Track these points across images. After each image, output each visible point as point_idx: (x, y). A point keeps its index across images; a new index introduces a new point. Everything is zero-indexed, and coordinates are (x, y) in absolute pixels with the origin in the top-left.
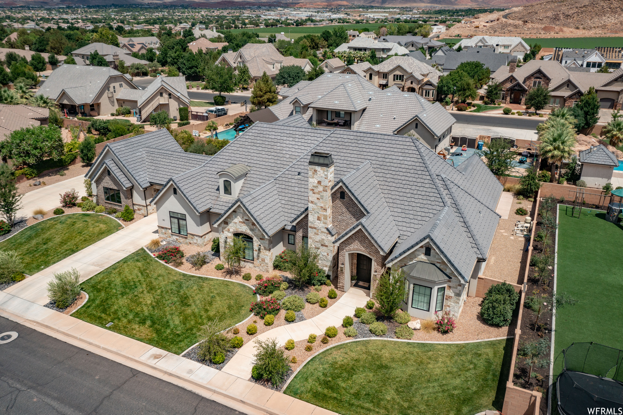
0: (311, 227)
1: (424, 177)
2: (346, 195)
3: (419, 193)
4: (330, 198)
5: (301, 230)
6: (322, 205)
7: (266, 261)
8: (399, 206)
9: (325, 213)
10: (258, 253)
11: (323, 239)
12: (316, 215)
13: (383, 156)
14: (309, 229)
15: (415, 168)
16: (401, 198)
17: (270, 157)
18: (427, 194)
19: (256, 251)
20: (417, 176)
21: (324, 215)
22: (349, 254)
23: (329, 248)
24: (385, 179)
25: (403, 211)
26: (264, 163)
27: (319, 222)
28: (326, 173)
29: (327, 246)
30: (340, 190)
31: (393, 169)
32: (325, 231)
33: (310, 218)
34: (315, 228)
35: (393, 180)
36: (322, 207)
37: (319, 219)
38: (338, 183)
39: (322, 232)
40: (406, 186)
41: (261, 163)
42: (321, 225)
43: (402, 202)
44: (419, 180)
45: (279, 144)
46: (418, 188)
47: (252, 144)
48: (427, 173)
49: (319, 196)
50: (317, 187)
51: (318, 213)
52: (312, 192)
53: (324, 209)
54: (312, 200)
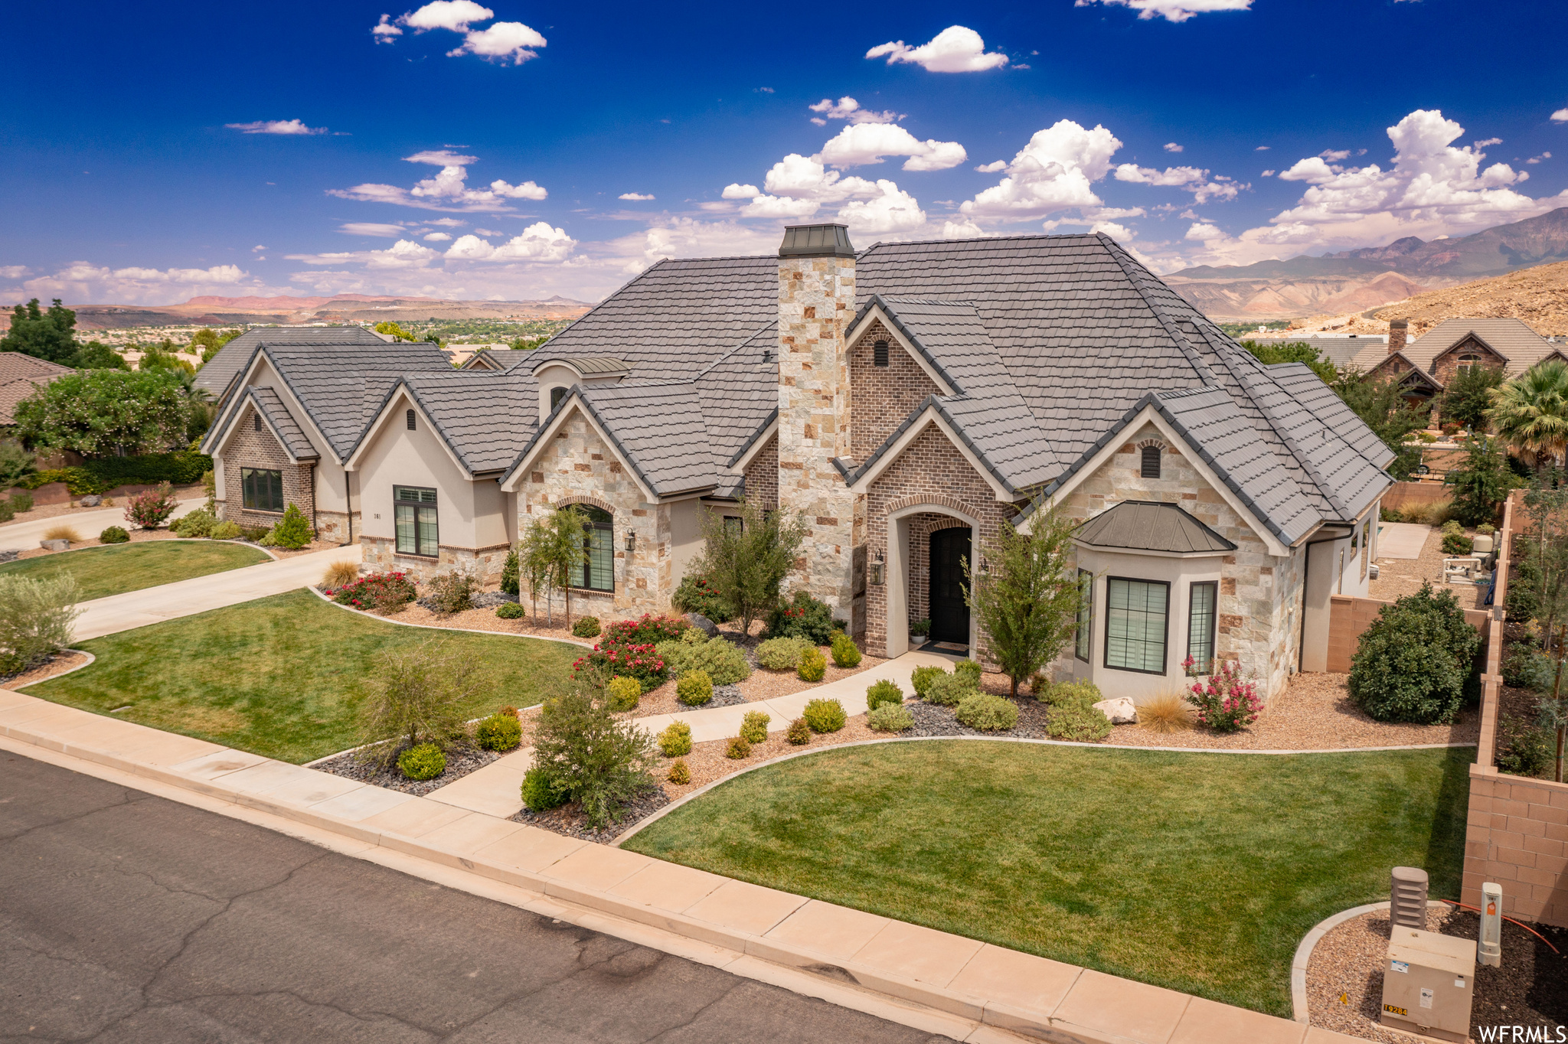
0: (786, 465)
1: (1139, 323)
2: (891, 353)
3: (1123, 362)
4: (843, 363)
5: (759, 493)
6: (818, 384)
7: (650, 587)
8: (1060, 403)
9: (827, 411)
10: (628, 563)
11: (823, 500)
12: (801, 423)
13: (1014, 287)
14: (781, 472)
15: (1109, 304)
16: (1068, 383)
17: (689, 334)
18: (1151, 362)
19: (621, 555)
20: (1115, 323)
21: (825, 417)
22: (900, 521)
23: (839, 528)
24: (1019, 341)
25: (1074, 414)
26: (671, 349)
27: (810, 441)
28: (827, 277)
29: (833, 522)
30: (874, 338)
31: (1042, 314)
32: (829, 469)
33: (784, 438)
34: (799, 466)
35: (1040, 341)
36: (818, 392)
37: (809, 433)
38: (867, 309)
39: (820, 476)
40: (1082, 352)
41: (663, 350)
42: (815, 451)
43: (1071, 392)
44: (1122, 332)
45: (716, 302)
46: (1119, 352)
47: (645, 310)
48: (1148, 313)
49: (807, 357)
50: (803, 326)
51: (807, 412)
52: (788, 347)
53: (826, 398)
54: (790, 374)
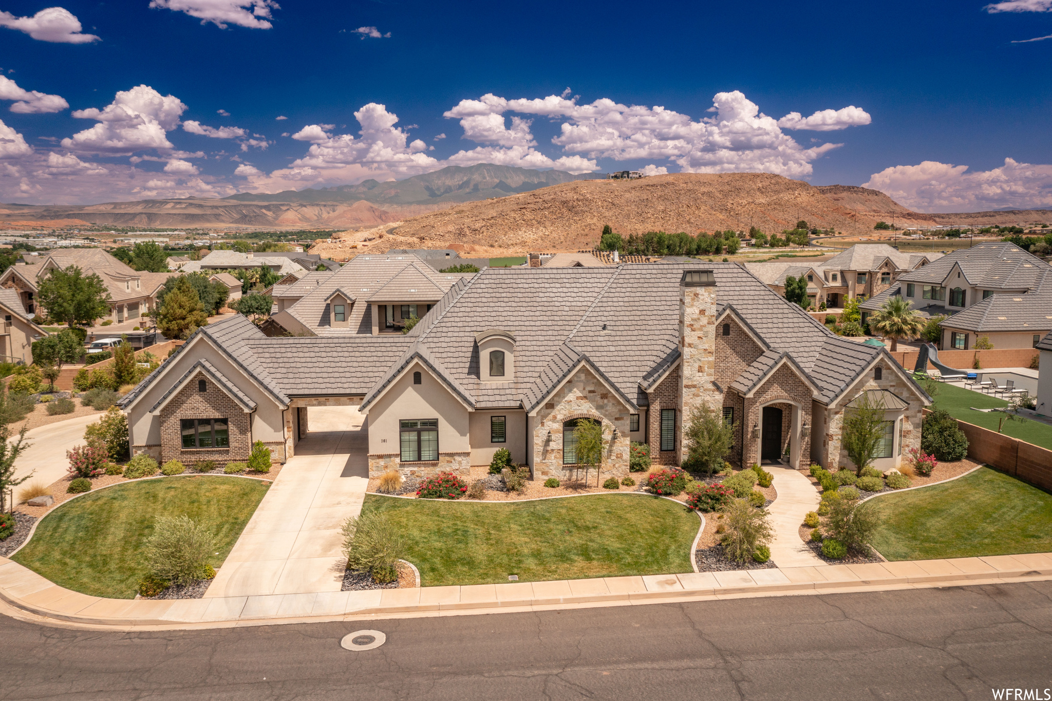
2: (731, 329)
3: (785, 325)
4: (714, 335)
6: (706, 347)
7: (625, 457)
9: (710, 359)
10: (611, 446)
12: (696, 365)
14: (684, 390)
15: (762, 297)
19: (607, 442)
20: (770, 306)
21: (709, 362)
22: (764, 408)
26: (532, 323)
27: (701, 374)
28: (712, 296)
30: (727, 322)
33: (687, 371)
34: (694, 386)
36: (706, 350)
37: (700, 370)
38: (725, 309)
39: (705, 390)
41: (527, 323)
42: (703, 378)
45: (541, 295)
47: (495, 299)
49: (700, 334)
50: (699, 319)
51: (700, 360)
52: (690, 329)
53: (710, 352)
54: (690, 342)
